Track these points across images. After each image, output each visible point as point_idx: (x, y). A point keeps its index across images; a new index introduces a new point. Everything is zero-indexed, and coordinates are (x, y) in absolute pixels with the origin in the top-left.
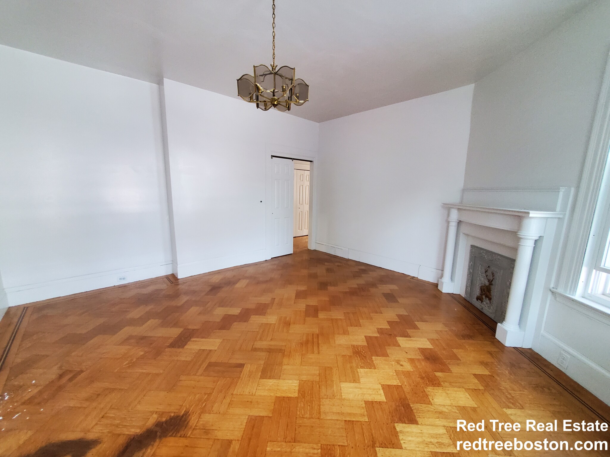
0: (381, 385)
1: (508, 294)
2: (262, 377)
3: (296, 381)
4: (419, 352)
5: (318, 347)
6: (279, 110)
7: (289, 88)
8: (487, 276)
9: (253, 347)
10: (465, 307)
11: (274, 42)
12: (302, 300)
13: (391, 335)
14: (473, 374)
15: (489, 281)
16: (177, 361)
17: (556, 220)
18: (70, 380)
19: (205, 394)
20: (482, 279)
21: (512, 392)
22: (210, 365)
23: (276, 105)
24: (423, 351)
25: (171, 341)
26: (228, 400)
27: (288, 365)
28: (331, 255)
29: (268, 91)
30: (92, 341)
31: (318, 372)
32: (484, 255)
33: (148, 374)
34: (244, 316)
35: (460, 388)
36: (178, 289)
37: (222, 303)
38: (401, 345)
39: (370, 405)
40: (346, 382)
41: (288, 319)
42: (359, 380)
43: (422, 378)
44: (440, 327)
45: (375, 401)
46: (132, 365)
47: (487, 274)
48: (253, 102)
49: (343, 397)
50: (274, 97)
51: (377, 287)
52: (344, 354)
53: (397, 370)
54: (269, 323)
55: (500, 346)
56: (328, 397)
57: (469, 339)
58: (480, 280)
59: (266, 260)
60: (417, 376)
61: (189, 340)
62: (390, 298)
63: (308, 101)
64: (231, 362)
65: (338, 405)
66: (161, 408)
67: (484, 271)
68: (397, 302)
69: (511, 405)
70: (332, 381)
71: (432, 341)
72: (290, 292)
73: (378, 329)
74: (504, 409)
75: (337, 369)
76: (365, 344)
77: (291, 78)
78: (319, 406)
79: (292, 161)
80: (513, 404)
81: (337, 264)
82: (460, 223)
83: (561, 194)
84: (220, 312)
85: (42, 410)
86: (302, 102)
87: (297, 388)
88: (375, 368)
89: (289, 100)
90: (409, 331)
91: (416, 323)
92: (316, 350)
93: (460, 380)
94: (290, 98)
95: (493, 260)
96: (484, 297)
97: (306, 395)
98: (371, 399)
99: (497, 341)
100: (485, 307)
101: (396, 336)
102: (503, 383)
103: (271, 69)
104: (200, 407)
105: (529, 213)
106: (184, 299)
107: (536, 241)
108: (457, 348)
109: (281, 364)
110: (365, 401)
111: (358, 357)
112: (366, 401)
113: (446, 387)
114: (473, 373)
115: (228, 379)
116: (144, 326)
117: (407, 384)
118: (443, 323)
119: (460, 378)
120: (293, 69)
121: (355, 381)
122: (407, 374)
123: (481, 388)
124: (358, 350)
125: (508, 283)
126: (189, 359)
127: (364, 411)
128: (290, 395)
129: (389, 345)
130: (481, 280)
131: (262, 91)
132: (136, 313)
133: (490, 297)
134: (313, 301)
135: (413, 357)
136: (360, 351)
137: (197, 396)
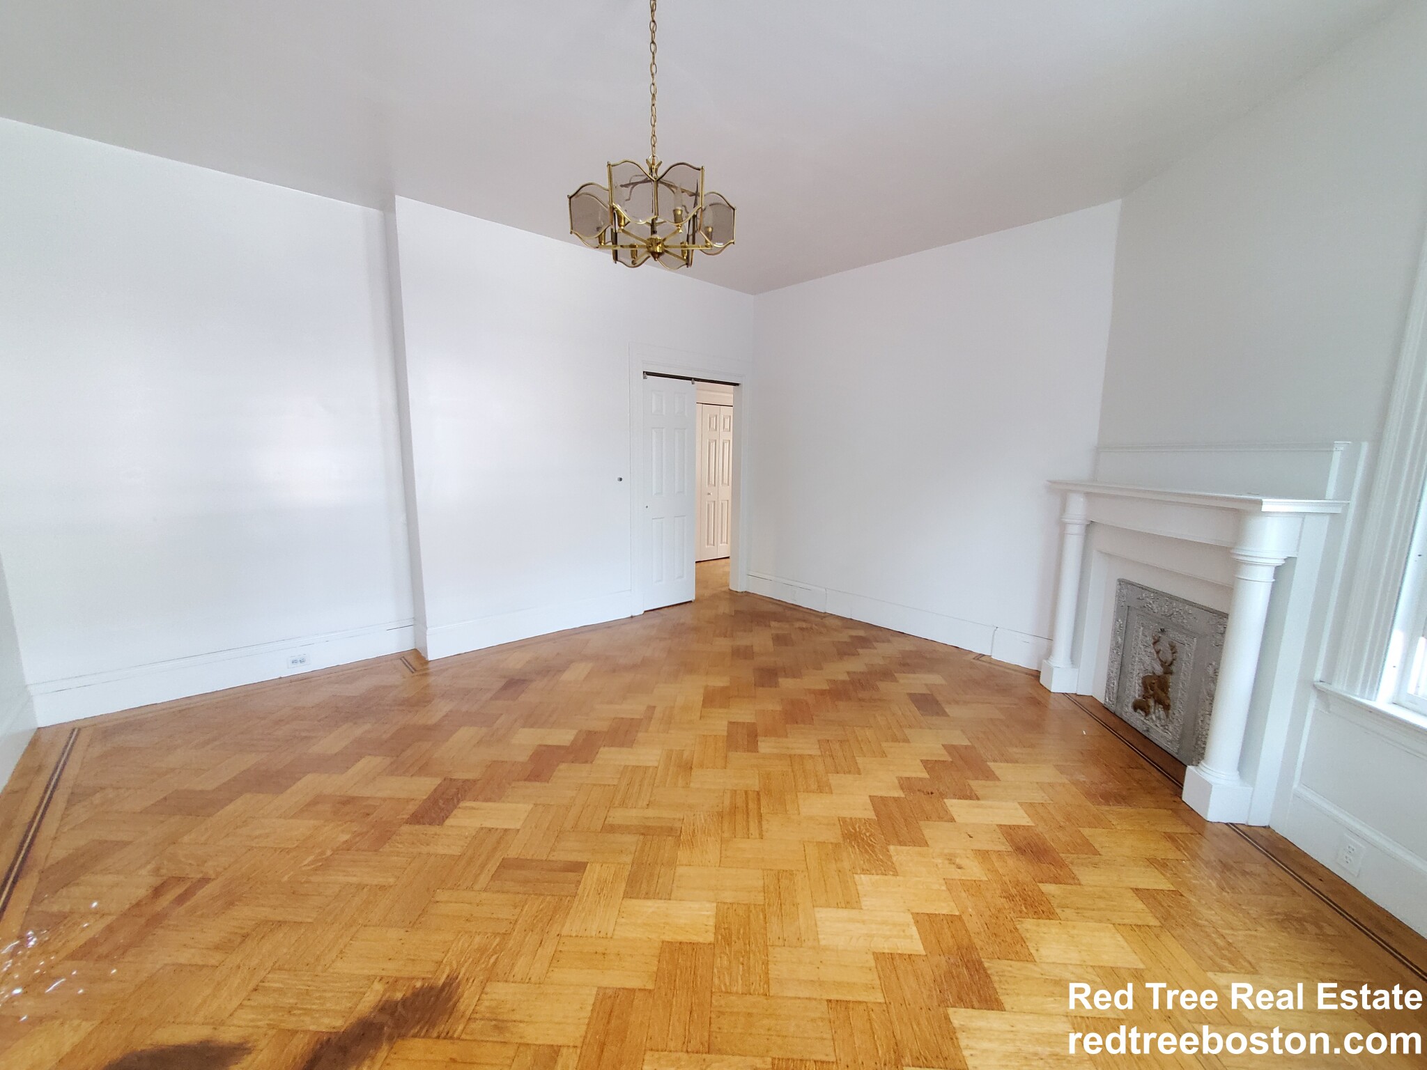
0: (912, 914)
1: (1211, 697)
2: (627, 895)
3: (708, 905)
4: (1001, 837)
5: (760, 822)
6: (667, 265)
7: (691, 216)
8: (1158, 652)
9: (606, 822)
10: (1106, 726)
11: (653, 107)
12: (721, 711)
13: (932, 793)
14: (1131, 888)
15: (1163, 664)
16: (429, 854)
17: (1327, 518)
18: (181, 899)
19: (495, 934)
20: (1147, 660)
21: (1227, 932)
22: (505, 865)
23: (660, 254)
24: (1009, 832)
25: (412, 808)
26: (549, 949)
27: (690, 865)
28: (784, 604)
29: (642, 222)
30: (230, 808)
31: (761, 883)
32: (1150, 604)
33: (360, 887)
34: (584, 749)
35: (1100, 921)
36: (428, 686)
37: (532, 719)
38: (955, 817)
39: (888, 962)
40: (829, 906)
41: (686, 754)
42: (858, 902)
43: (1010, 898)
44: (1047, 773)
45: (899, 952)
46: (324, 864)
47: (1159, 647)
48: (605, 246)
49: (823, 943)
50: (654, 236)
51: (895, 680)
52: (821, 839)
53: (949, 877)
54: (641, 764)
55: (1195, 821)
56: (786, 943)
57: (1119, 802)
58: (1141, 661)
59: (632, 617)
60: (997, 892)
61: (455, 807)
62: (927, 703)
63: (733, 243)
64: (554, 859)
65: (811, 963)
66: (392, 969)
67: (1150, 640)
68: (945, 714)
69: (1226, 964)
70: (796, 905)
71: (1030, 807)
72: (690, 690)
73: (900, 779)
74: (1210, 974)
75: (805, 876)
76: (871, 815)
77: (694, 191)
78: (766, 963)
79: (693, 384)
80: (1231, 962)
81: (797, 625)
82: (1090, 526)
83: (1337, 457)
84: (526, 740)
85: (114, 971)
86: (719, 245)
87: (712, 922)
88: (896, 874)
89: (688, 241)
90: (976, 785)
91: (991, 764)
92: (754, 830)
93: (1102, 904)
94: (691, 238)
95: (1172, 614)
96: (1151, 702)
97: (734, 938)
98: (888, 948)
99: (1188, 808)
100: (1155, 727)
101: (942, 796)
102: (1204, 911)
103: (648, 172)
104: (483, 966)
105: (1261, 503)
106: (441, 709)
107: (1278, 569)
108: (1090, 825)
109: (672, 863)
110: (874, 953)
111: (856, 847)
112: (877, 953)
113: (1067, 920)
114: (1133, 885)
115: (549, 898)
116: (350, 772)
117: (974, 913)
118: (1055, 766)
119: (1100, 897)
120: (699, 170)
121: (848, 905)
122: (973, 888)
123: (1153, 922)
124: (855, 830)
125: (1211, 671)
126: (456, 850)
127: (872, 978)
128: (695, 939)
129: (928, 819)
130: (1145, 662)
131: (626, 221)
132: (332, 742)
133: (1167, 702)
134: (744, 713)
135: (986, 847)
136: (860, 833)
137: (477, 939)
